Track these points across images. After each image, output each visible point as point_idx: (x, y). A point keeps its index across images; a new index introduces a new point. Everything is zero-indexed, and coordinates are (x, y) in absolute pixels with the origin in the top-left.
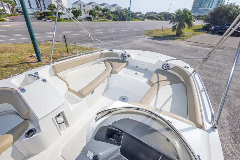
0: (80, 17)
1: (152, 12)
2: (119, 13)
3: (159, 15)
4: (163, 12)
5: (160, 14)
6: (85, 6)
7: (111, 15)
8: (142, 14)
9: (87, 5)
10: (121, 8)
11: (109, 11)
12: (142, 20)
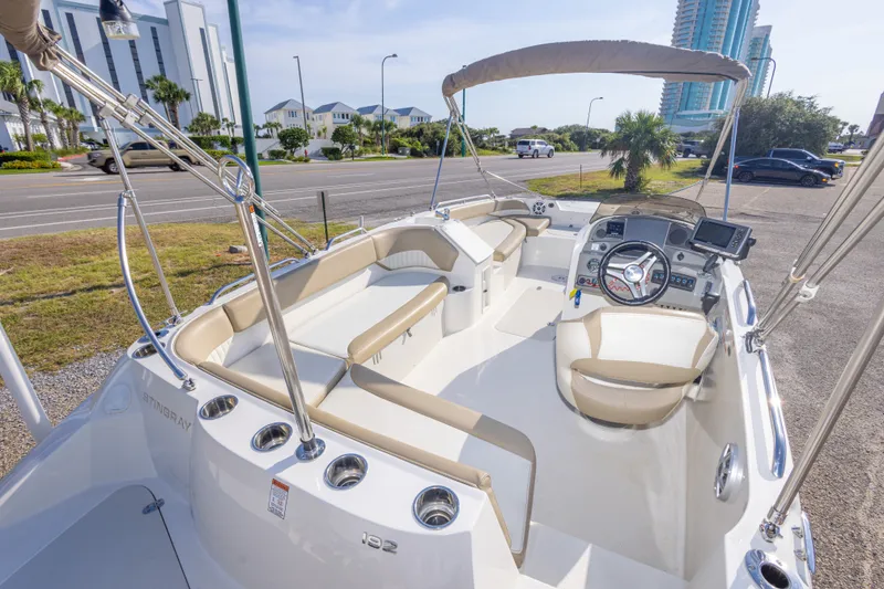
0: (303, 149)
1: (535, 127)
2: (429, 132)
3: (558, 137)
4: (570, 124)
5: (559, 132)
6: (311, 115)
7: (404, 141)
8: (501, 134)
9: (315, 112)
10: (430, 117)
11: (395, 130)
12: (505, 151)
